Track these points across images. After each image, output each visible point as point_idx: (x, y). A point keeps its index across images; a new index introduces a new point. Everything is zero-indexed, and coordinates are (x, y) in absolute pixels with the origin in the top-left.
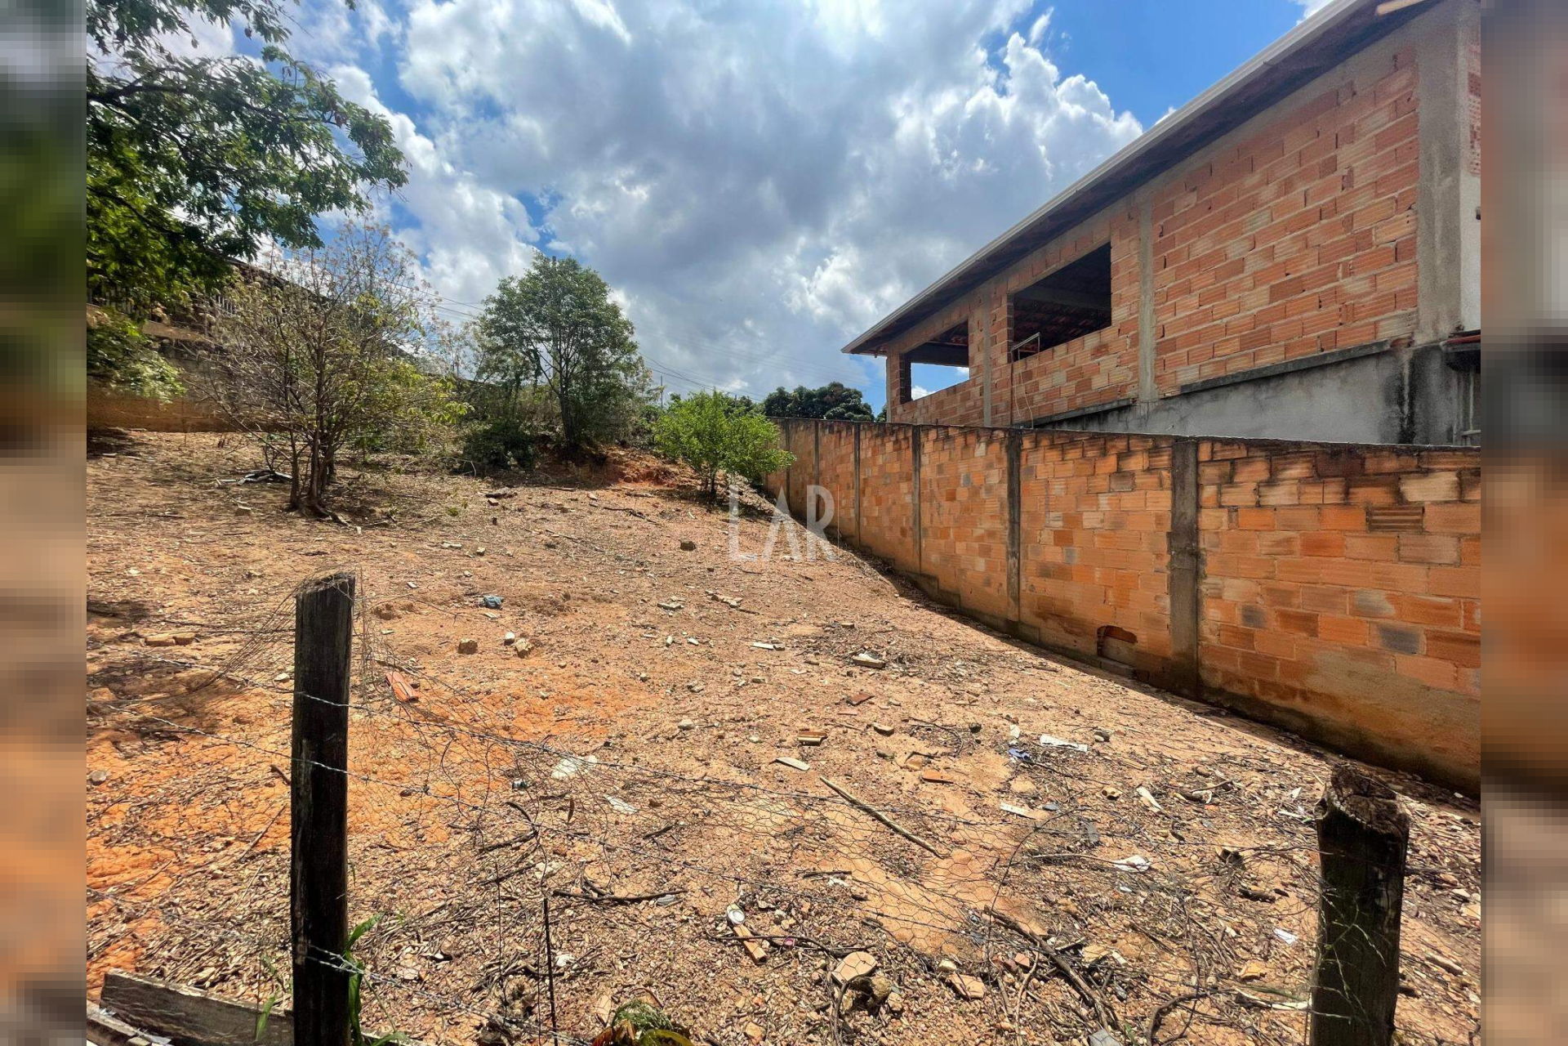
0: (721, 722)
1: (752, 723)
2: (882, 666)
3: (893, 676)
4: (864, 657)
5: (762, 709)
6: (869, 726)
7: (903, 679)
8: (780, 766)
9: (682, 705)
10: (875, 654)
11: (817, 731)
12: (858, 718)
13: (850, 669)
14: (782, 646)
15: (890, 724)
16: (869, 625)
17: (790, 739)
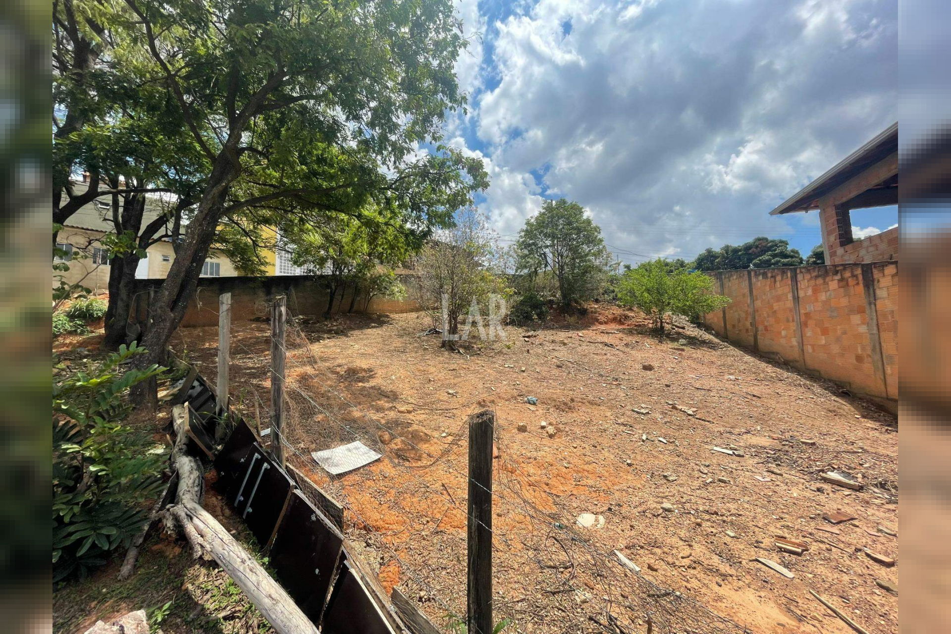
0: (696, 510)
1: (725, 518)
2: (860, 489)
3: (877, 501)
4: (834, 475)
5: (732, 506)
6: (858, 550)
7: (892, 507)
8: (760, 565)
9: (661, 490)
10: (848, 475)
11: (793, 540)
12: (840, 537)
13: (819, 485)
14: (741, 453)
15: (887, 554)
16: (830, 443)
17: (767, 542)
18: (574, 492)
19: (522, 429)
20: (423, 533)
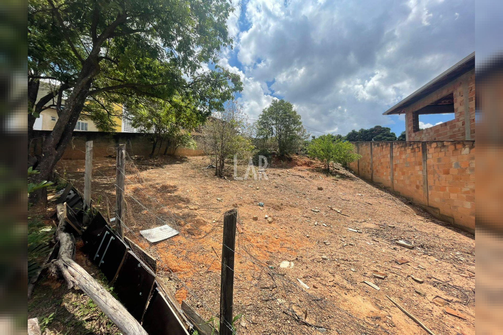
0: (338, 259)
1: (351, 262)
2: (412, 248)
3: (419, 254)
4: (402, 242)
5: (355, 257)
6: (409, 276)
7: (425, 256)
8: (365, 284)
9: (322, 249)
10: (408, 242)
11: (381, 272)
12: (402, 271)
13: (395, 246)
14: (361, 231)
15: (421, 278)
16: (401, 227)
17: (369, 273)
18: (280, 251)
19: (255, 219)
20: (201, 272)
